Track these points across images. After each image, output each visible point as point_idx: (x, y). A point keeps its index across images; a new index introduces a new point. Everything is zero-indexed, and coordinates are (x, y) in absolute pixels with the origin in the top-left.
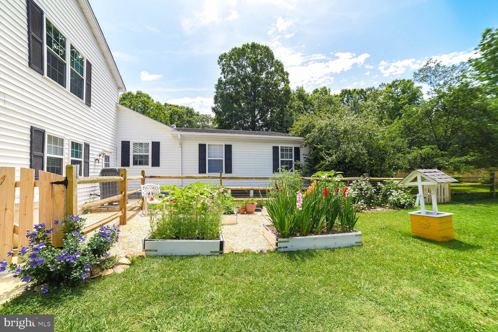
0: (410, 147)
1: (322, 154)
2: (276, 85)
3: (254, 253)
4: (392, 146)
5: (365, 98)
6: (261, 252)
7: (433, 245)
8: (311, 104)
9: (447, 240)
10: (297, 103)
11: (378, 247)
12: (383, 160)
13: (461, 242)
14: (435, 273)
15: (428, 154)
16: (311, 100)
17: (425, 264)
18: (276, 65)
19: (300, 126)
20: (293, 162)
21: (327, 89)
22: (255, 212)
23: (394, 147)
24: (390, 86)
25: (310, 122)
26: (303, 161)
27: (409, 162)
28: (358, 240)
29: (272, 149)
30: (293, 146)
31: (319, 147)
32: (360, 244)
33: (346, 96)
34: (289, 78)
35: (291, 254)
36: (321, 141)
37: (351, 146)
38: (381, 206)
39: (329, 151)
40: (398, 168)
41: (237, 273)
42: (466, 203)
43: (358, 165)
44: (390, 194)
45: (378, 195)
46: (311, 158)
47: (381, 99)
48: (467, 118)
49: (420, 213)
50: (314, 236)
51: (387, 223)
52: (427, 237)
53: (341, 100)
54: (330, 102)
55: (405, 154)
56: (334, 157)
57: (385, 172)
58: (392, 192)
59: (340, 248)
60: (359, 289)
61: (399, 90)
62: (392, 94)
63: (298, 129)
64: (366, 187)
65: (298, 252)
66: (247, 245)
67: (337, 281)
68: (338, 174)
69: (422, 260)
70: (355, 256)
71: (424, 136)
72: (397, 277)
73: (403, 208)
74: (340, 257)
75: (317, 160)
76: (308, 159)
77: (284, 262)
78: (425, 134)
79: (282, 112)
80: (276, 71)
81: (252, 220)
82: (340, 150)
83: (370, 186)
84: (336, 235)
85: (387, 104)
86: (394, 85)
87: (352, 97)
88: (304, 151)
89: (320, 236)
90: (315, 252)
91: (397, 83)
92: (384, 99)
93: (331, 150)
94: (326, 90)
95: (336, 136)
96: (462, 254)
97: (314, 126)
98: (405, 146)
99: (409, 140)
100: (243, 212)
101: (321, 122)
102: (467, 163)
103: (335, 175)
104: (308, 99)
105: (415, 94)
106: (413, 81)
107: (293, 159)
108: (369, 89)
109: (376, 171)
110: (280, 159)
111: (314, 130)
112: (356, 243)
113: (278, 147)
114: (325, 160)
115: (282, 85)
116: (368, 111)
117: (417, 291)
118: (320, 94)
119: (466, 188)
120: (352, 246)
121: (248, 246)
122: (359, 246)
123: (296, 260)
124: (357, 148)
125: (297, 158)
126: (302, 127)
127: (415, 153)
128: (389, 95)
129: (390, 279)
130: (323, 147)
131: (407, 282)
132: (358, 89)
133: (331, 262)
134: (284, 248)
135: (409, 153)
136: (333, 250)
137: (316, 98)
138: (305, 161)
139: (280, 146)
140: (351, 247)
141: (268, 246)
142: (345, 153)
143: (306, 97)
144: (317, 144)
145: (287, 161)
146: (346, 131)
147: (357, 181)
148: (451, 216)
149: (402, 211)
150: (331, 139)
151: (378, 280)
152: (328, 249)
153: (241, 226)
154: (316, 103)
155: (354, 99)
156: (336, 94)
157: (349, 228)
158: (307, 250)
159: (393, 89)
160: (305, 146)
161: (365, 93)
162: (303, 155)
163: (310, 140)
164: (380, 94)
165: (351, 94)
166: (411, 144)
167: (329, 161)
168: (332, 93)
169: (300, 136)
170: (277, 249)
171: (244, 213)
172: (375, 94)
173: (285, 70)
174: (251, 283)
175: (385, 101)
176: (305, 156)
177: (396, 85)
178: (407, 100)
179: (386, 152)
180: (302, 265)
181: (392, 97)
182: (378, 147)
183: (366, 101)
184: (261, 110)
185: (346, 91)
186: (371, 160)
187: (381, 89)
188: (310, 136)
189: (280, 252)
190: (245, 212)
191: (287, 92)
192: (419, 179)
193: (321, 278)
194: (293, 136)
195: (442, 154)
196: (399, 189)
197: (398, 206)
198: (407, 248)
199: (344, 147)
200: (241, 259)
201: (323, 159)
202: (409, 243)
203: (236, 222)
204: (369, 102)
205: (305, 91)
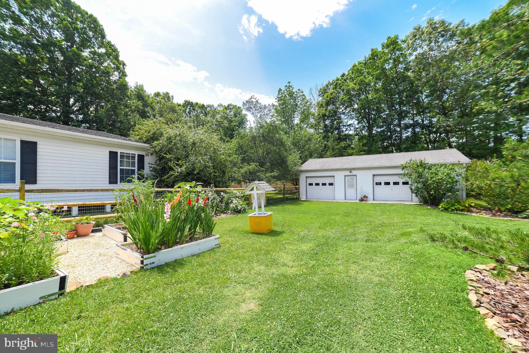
0: (242, 163)
1: (171, 164)
2: (107, 74)
3: (115, 279)
4: (230, 161)
5: (206, 113)
6: (124, 275)
7: (264, 236)
8: (152, 108)
9: (269, 231)
10: (134, 103)
11: (232, 245)
12: (224, 172)
13: (276, 231)
14: (269, 254)
15: (254, 169)
16: (152, 103)
17: (263, 250)
18: (109, 48)
19: (146, 132)
20: (136, 171)
21: (171, 95)
22: (91, 234)
23: (231, 162)
24: (226, 108)
25: (157, 129)
26: (148, 170)
27: (242, 176)
28: (217, 242)
29: (108, 154)
30: (137, 153)
31: (168, 156)
32: (218, 246)
33: (189, 108)
34: (126, 70)
35: (161, 268)
36: (170, 151)
37: (200, 158)
38: (224, 213)
39: (178, 161)
40: (234, 180)
41: (102, 306)
42: (273, 205)
43: (205, 176)
44: (232, 202)
45: (222, 203)
46: (158, 168)
47: (218, 117)
48: (274, 145)
49: (255, 214)
50: (179, 246)
51: (233, 226)
52: (259, 232)
53: (184, 111)
54: (173, 110)
55: (239, 168)
56: (183, 168)
57: (226, 183)
58: (233, 200)
59: (204, 252)
60: (229, 279)
61: (232, 113)
62: (227, 115)
63: (143, 134)
64: (213, 196)
65: (167, 265)
66: (99, 274)
67: (212, 279)
68: (198, 185)
69: (260, 247)
70: (218, 255)
71: (251, 155)
72: (251, 263)
73: (240, 213)
74: (206, 259)
75: (165, 171)
76: (154, 168)
77: (155, 278)
78: (252, 153)
79: (114, 108)
80: (108, 54)
81: (91, 244)
82: (189, 161)
83: (215, 195)
84: (199, 241)
85: (223, 123)
86: (228, 108)
87: (194, 110)
88: (149, 160)
89: (186, 245)
90: (183, 260)
91: (231, 107)
92: (221, 118)
93: (180, 161)
94: (169, 97)
95: (184, 147)
96: (278, 238)
97: (162, 134)
98: (239, 162)
99: (241, 157)
100: (72, 236)
101: (170, 131)
102: (274, 177)
103: (196, 186)
104: (149, 102)
105: (243, 119)
106: (242, 108)
107: (136, 168)
108: (209, 106)
109: (219, 182)
110: (119, 168)
111: (162, 138)
112: (216, 245)
113: (117, 153)
114: (174, 170)
115: (115, 76)
116: (208, 126)
117: (262, 268)
118: (162, 99)
119: (272, 195)
120: (213, 248)
121: (101, 274)
122: (218, 247)
123: (168, 272)
124: (204, 161)
125: (141, 166)
126: (148, 133)
127: (246, 168)
128: (225, 116)
129: (246, 265)
130: (172, 157)
131: (256, 264)
132: (200, 104)
133: (201, 265)
134: (150, 264)
135: (242, 167)
136: (198, 255)
137: (158, 102)
138: (151, 171)
139: (119, 151)
140: (212, 250)
141: (129, 267)
142: (193, 165)
143: (146, 98)
144: (165, 154)
145: (129, 170)
146: (194, 144)
147: (205, 192)
148: (271, 214)
149: (240, 215)
150: (179, 150)
151: (239, 269)
152: (194, 256)
153: (76, 254)
154: (157, 107)
155: (196, 112)
156: (179, 103)
157: (209, 234)
158: (176, 261)
159: (228, 111)
160: (152, 154)
161: (206, 108)
162: (149, 164)
163: (157, 149)
164: (218, 113)
165: (193, 107)
166: (243, 160)
167: (178, 172)
168: (175, 101)
169: (145, 143)
170: (143, 267)
171: (73, 238)
172: (215, 112)
173: (121, 59)
174: (127, 309)
175: (222, 120)
176: (150, 165)
177: (230, 109)
178: (237, 123)
179: (226, 166)
180: (176, 275)
181: (226, 118)
182: (220, 162)
183: (206, 116)
184: (80, 99)
185: (189, 102)
186: (215, 172)
187: (219, 109)
188: (158, 144)
189: (147, 270)
190: (75, 236)
191: (123, 87)
192: (255, 189)
193: (198, 280)
194: (136, 141)
195: (262, 170)
196: (237, 197)
197: (237, 211)
198: (250, 242)
199: (192, 158)
200: (100, 290)
201: (171, 169)
202: (250, 238)
203: (65, 251)
204: (209, 118)
205: (145, 92)
